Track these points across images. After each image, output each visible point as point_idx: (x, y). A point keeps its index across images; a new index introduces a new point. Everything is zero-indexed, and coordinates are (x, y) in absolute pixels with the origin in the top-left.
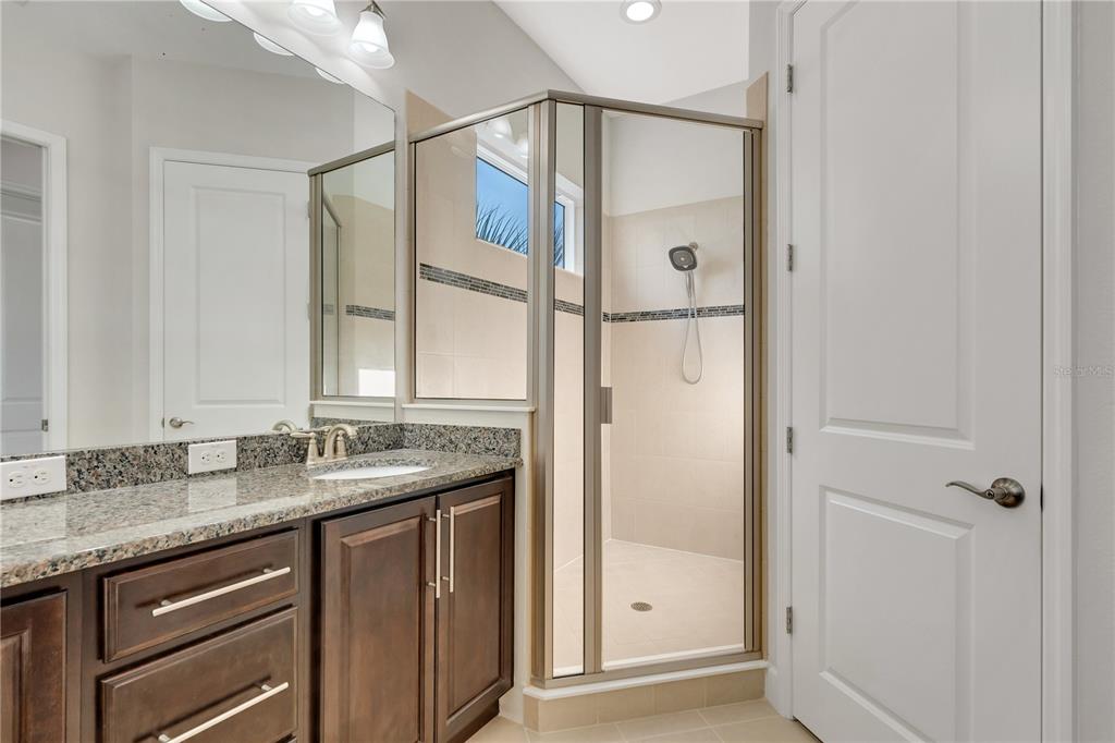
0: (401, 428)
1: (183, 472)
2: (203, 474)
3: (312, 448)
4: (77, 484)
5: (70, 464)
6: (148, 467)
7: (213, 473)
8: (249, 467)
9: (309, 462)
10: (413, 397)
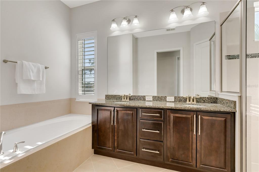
0: (217, 98)
1: (166, 100)
2: (169, 101)
3: (188, 100)
4: (153, 100)
5: (153, 97)
6: (161, 99)
7: (170, 102)
8: (176, 102)
9: (187, 103)
10: (222, 91)
